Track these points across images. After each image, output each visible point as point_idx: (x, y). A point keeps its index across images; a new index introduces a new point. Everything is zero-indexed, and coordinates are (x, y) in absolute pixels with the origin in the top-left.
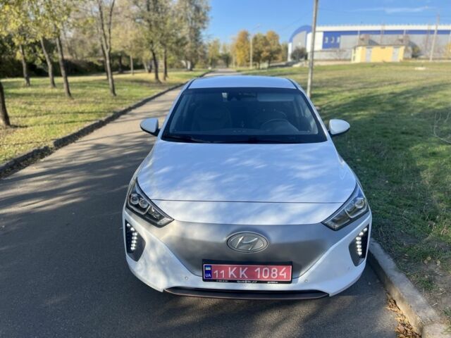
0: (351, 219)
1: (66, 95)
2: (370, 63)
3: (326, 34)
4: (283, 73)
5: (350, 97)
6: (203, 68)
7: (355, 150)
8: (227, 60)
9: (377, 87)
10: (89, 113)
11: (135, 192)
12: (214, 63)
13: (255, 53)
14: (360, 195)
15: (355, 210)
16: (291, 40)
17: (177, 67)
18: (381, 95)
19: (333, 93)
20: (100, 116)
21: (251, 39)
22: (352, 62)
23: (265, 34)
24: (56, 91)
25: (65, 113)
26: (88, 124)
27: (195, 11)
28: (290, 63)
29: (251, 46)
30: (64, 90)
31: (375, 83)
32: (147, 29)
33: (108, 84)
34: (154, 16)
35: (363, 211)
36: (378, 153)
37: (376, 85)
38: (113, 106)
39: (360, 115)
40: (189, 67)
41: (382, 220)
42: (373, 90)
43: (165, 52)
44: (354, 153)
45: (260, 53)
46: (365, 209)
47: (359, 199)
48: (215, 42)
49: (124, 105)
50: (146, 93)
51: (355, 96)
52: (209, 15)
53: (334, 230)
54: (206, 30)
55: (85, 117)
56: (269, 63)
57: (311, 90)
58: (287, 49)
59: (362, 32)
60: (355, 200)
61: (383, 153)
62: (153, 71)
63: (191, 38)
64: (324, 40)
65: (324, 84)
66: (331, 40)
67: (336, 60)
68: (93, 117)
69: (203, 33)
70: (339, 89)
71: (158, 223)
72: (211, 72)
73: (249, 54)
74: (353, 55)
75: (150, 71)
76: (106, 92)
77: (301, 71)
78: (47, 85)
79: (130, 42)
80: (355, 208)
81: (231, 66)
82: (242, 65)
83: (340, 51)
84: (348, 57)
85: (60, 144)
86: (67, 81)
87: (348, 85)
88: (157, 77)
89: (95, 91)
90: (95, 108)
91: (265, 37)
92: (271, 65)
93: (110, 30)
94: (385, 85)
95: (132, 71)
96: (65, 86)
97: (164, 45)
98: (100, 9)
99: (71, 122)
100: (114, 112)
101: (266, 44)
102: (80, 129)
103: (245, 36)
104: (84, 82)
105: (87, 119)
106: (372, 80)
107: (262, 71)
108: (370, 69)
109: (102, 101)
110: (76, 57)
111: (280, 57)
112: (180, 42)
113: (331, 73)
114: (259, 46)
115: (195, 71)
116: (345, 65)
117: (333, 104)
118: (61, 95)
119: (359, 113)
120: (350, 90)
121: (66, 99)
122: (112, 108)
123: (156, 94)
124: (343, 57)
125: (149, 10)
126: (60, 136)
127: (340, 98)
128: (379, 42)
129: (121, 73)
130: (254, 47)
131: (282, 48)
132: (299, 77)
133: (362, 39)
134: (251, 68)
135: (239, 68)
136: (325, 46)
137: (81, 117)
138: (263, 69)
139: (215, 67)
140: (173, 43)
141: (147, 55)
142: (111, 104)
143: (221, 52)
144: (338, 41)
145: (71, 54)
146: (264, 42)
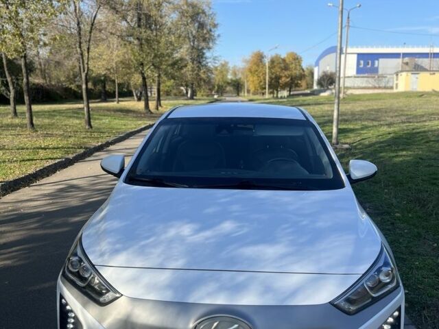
0: (373, 298)
1: (29, 126)
2: (417, 92)
3: (360, 56)
4: (306, 103)
5: (389, 134)
6: (208, 96)
7: (394, 201)
8: (238, 87)
9: (425, 121)
10: (54, 148)
11: (75, 255)
12: (221, 90)
13: (270, 78)
14: (386, 264)
15: (380, 285)
16: (317, 64)
17: (175, 95)
18: (429, 131)
19: (366, 127)
20: (67, 153)
21: (267, 61)
22: (395, 91)
23: (283, 56)
24: (17, 121)
25: (23, 149)
26: (51, 163)
27: (199, 28)
28: (316, 90)
29: (267, 71)
30: (27, 121)
31: (423, 116)
32: (137, 48)
33: (83, 114)
34: (145, 33)
35: (390, 286)
36: (424, 206)
37: (424, 119)
38: (85, 140)
39: (401, 156)
40: (189, 95)
41: (428, 299)
42: (419, 124)
43: (159, 76)
44: (392, 204)
45: (278, 78)
46: (394, 284)
47: (384, 269)
48: (223, 65)
49: (100, 140)
50: (132, 124)
51: (395, 132)
52: (216, 32)
53: (348, 313)
54: (211, 50)
55: (49, 154)
56: (290, 91)
57: (338, 124)
58: (312, 74)
59: (405, 55)
60: (379, 271)
61: (431, 206)
62: (143, 98)
63: (193, 60)
64: (358, 64)
65: (357, 117)
66: (367, 63)
67: (375, 88)
68: (58, 154)
69: (208, 54)
70: (376, 123)
71: (101, 299)
72: (217, 100)
73: (265, 79)
74: (395, 82)
75: (139, 99)
76: (80, 124)
77: (329, 101)
78: (7, 114)
79: (116, 63)
80: (380, 281)
81: (242, 94)
82: (254, 94)
83: (378, 77)
84: (390, 84)
85: (10, 187)
86: (30, 109)
87: (387, 118)
88: (147, 106)
89: (67, 122)
90: (64, 143)
91: (284, 60)
92: (292, 93)
93: (88, 49)
94: (435, 119)
95: (116, 99)
96: (27, 115)
97: (157, 67)
98: (78, 24)
99: (29, 160)
100: (86, 148)
101: (286, 68)
102: (38, 169)
103: (260, 58)
104: (54, 111)
105: (50, 156)
106: (419, 112)
107: (280, 100)
108: (417, 99)
109: (72, 134)
110: (50, 81)
111: (303, 83)
112: (178, 64)
113: (367, 103)
114: (277, 70)
115: (196, 100)
116: (385, 94)
117: (367, 142)
118: (22, 126)
119: (400, 153)
120: (389, 125)
121: (28, 131)
122: (85, 143)
123: (143, 126)
124: (383, 85)
125: (139, 26)
126: (11, 178)
127: (377, 133)
128: (427, 67)
129: (105, 100)
130: (271, 72)
131: (306, 73)
132: (326, 108)
133: (407, 64)
134: (267, 96)
135: (252, 97)
136: (360, 71)
137: (42, 154)
138: (281, 98)
139: (222, 96)
140: (169, 65)
141: (136, 79)
142: (84, 138)
143: (230, 77)
144: (376, 65)
145: (44, 78)
146: (282, 65)
